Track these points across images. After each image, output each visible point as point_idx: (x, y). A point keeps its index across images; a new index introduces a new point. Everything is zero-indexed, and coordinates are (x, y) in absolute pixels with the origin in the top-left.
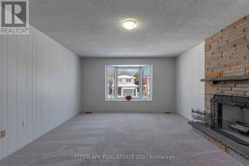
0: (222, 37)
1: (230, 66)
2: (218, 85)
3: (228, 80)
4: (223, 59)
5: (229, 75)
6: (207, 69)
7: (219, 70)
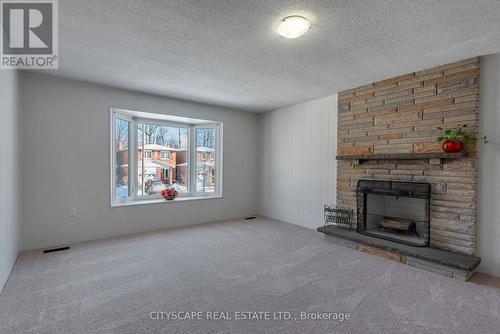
0: (374, 94)
1: (387, 138)
2: (365, 166)
3: (385, 159)
4: (376, 128)
5: (387, 152)
6: (342, 140)
7: (369, 144)
